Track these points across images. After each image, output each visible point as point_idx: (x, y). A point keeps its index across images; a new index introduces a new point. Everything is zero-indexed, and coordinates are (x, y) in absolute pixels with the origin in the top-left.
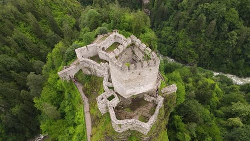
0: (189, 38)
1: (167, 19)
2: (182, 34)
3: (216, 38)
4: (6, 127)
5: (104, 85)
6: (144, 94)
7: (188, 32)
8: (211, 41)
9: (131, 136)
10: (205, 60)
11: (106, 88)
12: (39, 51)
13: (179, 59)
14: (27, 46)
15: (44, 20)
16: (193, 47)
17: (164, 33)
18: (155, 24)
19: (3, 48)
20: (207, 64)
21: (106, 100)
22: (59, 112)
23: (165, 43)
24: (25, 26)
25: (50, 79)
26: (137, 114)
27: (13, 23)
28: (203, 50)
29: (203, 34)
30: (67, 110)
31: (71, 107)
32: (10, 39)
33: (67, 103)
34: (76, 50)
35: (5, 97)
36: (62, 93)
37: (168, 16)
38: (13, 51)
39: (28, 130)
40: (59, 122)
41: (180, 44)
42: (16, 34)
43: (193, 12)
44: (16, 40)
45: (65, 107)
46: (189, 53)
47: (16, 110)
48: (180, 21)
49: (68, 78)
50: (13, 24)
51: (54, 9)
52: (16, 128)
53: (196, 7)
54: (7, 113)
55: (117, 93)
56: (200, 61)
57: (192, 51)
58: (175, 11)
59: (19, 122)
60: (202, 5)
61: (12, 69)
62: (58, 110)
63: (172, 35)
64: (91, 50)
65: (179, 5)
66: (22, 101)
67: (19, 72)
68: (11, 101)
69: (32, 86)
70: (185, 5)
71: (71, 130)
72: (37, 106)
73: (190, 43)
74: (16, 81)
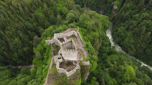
0: (133, 38)
1: (124, 22)
2: (129, 34)
3: (149, 43)
4: (19, 55)
5: (59, 52)
6: (73, 61)
7: (133, 34)
8: (146, 44)
9: (64, 76)
10: (140, 54)
11: (59, 54)
12: (44, 23)
13: (124, 48)
14: (39, 20)
15: (51, 8)
16: (134, 44)
17: (119, 30)
18: (117, 23)
19: (28, 18)
20: (141, 57)
21: (57, 58)
22: (42, 57)
23: (118, 36)
24: (41, 9)
25: (42, 41)
26: (68, 68)
27: (36, 6)
28: (139, 48)
29: (141, 38)
30: (45, 57)
31: (47, 56)
32: (33, 15)
33: (46, 54)
34: (55, 34)
35: (23, 42)
36: (46, 49)
37: (125, 20)
38: (32, 21)
39: (28, 60)
40: (40, 61)
41: (127, 40)
42: (36, 13)
43: (140, 23)
44: (35, 16)
45: (45, 56)
46: (130, 47)
47: (25, 49)
48: (130, 26)
49: (49, 44)
50: (36, 8)
51: (58, 3)
52: (23, 57)
53: (142, 20)
54: (21, 49)
55: (62, 57)
56: (136, 54)
57: (132, 46)
58: (130, 19)
59: (25, 55)
60: (146, 21)
61: (29, 29)
62: (42, 55)
63: (124, 33)
64: (61, 35)
65: (133, 16)
66: (29, 45)
67: (32, 31)
68: (25, 44)
69: (35, 42)
70: (136, 17)
71: (44, 66)
72: (34, 51)
73: (132, 41)
74: (29, 35)
